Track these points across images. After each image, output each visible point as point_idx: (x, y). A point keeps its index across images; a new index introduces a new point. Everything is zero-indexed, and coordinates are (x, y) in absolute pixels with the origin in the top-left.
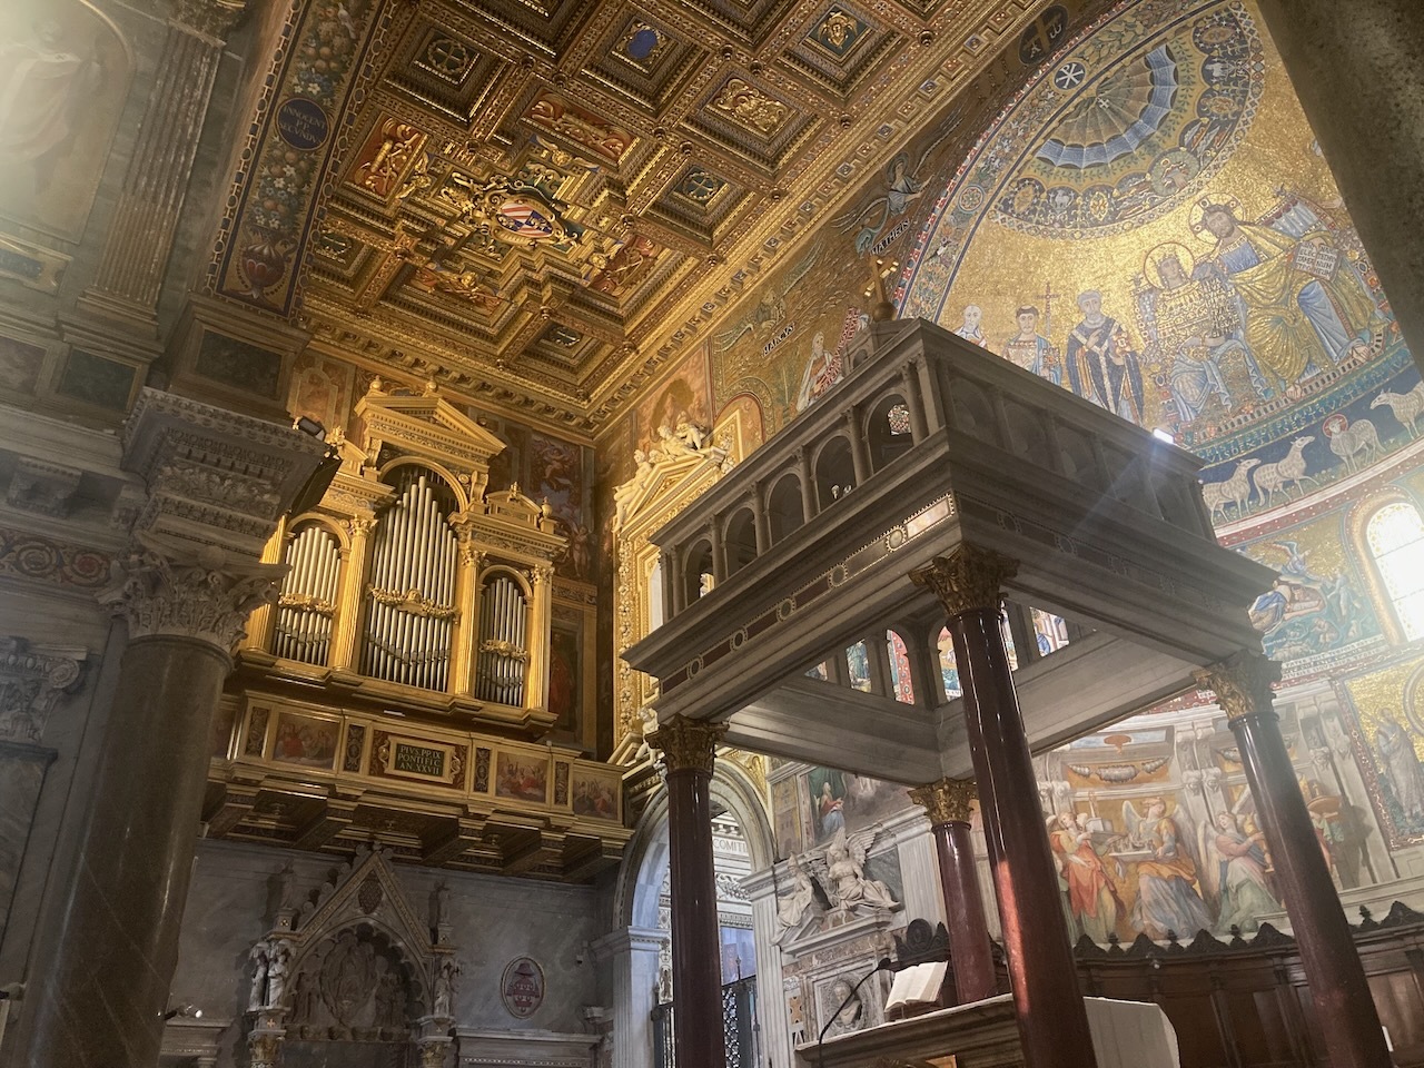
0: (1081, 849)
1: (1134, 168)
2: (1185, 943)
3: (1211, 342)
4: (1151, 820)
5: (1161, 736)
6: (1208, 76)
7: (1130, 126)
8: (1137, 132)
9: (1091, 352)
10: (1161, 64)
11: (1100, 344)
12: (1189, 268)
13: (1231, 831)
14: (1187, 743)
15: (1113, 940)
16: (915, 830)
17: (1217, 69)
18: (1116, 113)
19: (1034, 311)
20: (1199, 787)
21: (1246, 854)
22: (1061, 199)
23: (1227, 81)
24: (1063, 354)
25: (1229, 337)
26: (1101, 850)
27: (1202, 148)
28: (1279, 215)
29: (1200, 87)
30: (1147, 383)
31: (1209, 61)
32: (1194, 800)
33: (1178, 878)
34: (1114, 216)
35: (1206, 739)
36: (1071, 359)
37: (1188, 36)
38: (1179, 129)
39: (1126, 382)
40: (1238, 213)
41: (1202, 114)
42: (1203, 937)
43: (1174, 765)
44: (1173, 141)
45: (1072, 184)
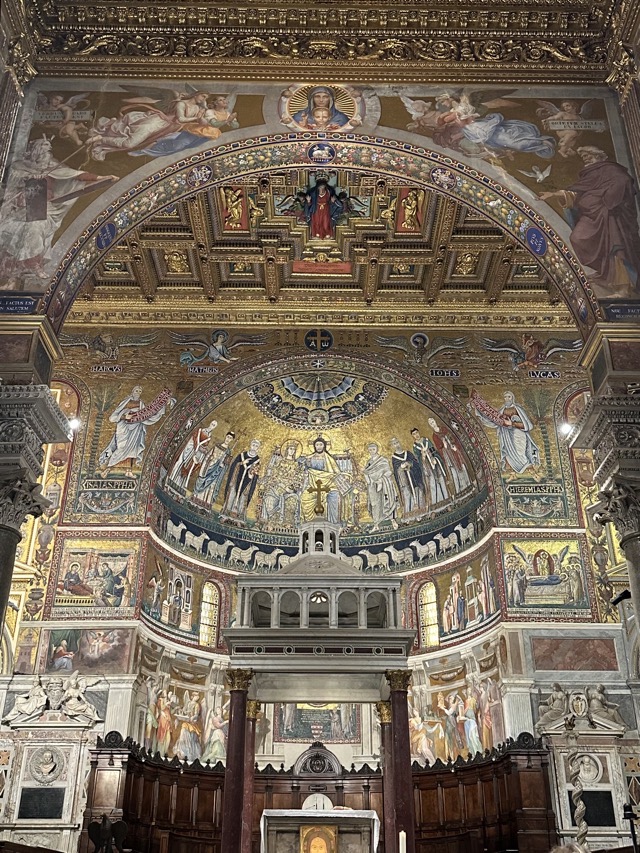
0: (167, 709)
1: (307, 407)
2: (190, 763)
3: (288, 490)
4: (193, 702)
5: (207, 663)
6: (357, 397)
7: (319, 392)
8: (319, 396)
9: (242, 466)
10: (348, 383)
11: (248, 465)
12: (297, 455)
13: (219, 716)
14: (216, 670)
15: (166, 756)
16: (124, 686)
17: (361, 398)
18: (319, 385)
19: (234, 436)
20: (214, 693)
21: (221, 728)
22: (275, 400)
23: (361, 403)
24: (233, 460)
25: (295, 492)
26: (173, 712)
27: (333, 417)
28: (341, 459)
29: (352, 399)
30: (256, 493)
31: (362, 394)
32: (210, 697)
33: (195, 732)
34: (286, 419)
35: (223, 671)
36: (234, 464)
37: (363, 383)
38: (333, 405)
39: (248, 488)
40: (328, 448)
41: (344, 406)
42: (197, 762)
43: (208, 680)
44: (326, 407)
45: (283, 397)
